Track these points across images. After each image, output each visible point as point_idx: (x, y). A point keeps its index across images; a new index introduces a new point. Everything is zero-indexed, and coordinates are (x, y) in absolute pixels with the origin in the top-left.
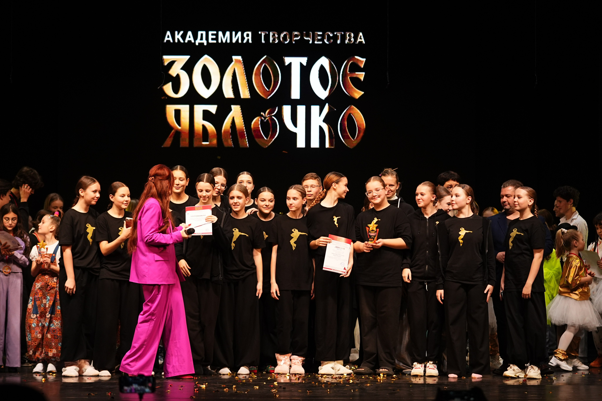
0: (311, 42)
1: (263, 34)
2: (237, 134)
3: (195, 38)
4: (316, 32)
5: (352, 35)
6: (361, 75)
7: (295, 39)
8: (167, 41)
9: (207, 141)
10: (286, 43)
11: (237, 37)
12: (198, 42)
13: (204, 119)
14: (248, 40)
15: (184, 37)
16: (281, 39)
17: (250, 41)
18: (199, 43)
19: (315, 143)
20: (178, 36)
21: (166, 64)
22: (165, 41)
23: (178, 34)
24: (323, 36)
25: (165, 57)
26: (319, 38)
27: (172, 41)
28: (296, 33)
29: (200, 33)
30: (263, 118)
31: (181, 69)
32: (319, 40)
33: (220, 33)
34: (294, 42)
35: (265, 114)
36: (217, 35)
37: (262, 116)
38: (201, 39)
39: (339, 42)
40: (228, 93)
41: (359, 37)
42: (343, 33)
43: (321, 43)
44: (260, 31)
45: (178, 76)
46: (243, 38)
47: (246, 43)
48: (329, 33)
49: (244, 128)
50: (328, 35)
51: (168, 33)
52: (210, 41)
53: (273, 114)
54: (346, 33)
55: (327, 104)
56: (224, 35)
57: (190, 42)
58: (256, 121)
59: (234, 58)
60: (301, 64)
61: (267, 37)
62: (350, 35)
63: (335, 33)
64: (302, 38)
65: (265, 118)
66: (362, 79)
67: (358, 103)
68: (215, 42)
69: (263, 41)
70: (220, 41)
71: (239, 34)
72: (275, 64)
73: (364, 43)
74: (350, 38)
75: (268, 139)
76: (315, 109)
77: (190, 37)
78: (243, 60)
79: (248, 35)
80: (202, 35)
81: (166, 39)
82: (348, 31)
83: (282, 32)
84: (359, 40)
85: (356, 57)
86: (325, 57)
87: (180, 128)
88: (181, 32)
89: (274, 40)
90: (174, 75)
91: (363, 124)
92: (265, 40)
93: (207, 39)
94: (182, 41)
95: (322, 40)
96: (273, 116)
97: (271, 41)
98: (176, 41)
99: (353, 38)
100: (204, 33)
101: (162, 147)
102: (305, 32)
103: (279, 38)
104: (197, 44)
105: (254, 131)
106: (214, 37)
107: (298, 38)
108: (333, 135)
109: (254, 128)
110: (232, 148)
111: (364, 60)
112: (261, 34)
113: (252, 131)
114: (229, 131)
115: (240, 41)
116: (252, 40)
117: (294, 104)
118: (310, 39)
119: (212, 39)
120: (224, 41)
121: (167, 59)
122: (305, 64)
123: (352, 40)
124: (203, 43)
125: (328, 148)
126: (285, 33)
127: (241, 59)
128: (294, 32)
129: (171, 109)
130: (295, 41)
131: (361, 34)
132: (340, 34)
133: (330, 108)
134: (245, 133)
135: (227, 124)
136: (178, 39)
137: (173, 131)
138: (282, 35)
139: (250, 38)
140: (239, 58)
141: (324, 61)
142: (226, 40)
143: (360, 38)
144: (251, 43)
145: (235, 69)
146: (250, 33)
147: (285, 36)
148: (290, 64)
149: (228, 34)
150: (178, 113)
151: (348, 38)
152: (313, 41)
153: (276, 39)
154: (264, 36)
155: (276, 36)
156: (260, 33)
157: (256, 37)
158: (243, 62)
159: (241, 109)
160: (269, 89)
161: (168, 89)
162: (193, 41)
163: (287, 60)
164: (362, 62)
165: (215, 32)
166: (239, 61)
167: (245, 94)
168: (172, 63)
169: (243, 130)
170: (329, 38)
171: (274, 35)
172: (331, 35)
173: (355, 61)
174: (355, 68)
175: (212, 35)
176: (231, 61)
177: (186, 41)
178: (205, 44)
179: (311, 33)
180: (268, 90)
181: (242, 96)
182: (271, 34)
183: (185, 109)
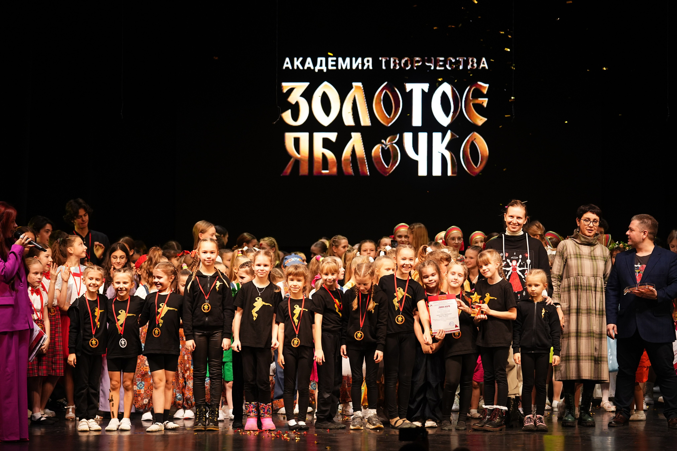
0: (432, 68)
1: (384, 60)
2: (357, 163)
3: (315, 64)
4: (438, 58)
5: (475, 60)
6: (485, 101)
7: (416, 65)
8: (286, 68)
9: (327, 169)
10: (407, 69)
11: (357, 63)
12: (317, 68)
13: (324, 147)
14: (369, 66)
15: (303, 63)
16: (402, 65)
17: (371, 68)
18: (319, 70)
19: (437, 172)
20: (297, 63)
21: (285, 91)
22: (284, 68)
23: (297, 60)
24: (445, 62)
25: (284, 84)
26: (441, 63)
27: (291, 68)
28: (417, 59)
29: (319, 59)
30: (384, 146)
31: (301, 96)
32: (440, 66)
33: (340, 60)
34: (415, 68)
35: (386, 141)
36: (337, 61)
37: (383, 143)
38: (321, 65)
39: (461, 67)
40: (349, 121)
41: (482, 62)
42: (465, 59)
43: (443, 68)
44: (381, 57)
45: (297, 103)
46: (363, 64)
47: (366, 69)
48: (451, 59)
49: (365, 156)
50: (451, 61)
51: (287, 60)
52: (330, 68)
53: (394, 142)
54: (469, 58)
55: (449, 132)
56: (344, 61)
57: (309, 68)
58: (377, 150)
59: (354, 84)
60: (423, 91)
61: (388, 63)
62: (472, 61)
63: (458, 59)
64: (423, 64)
65: (386, 145)
66: (485, 105)
67: (481, 130)
68: (335, 68)
69: (384, 67)
70: (340, 68)
71: (360, 60)
72: (396, 91)
73: (487, 68)
74: (472, 63)
75: (389, 167)
76: (437, 136)
77: (309, 64)
78: (363, 87)
79: (368, 61)
80: (321, 61)
81: (285, 66)
82: (471, 57)
83: (403, 58)
84: (482, 65)
85: (479, 83)
86: (448, 83)
87: (299, 156)
88: (301, 59)
89: (395, 66)
90: (294, 103)
91: (486, 151)
92: (385, 66)
93: (327, 65)
94: (301, 68)
95: (444, 66)
96: (395, 143)
97: (392, 67)
98: (295, 68)
99: (476, 63)
100: (324, 59)
101: (281, 175)
102: (426, 58)
103: (400, 64)
104: (316, 71)
105: (375, 159)
106: (334, 63)
107: (420, 64)
108: (455, 163)
109: (375, 156)
110: (352, 175)
111: (487, 86)
112: (382, 60)
113: (373, 159)
114: (349, 159)
115: (360, 67)
116: (373, 67)
117: (416, 131)
118: (431, 65)
119: (332, 65)
120: (344, 68)
121: (286, 86)
122: (426, 90)
123: (475, 65)
124: (323, 70)
125: (450, 176)
126: (406, 59)
127: (362, 86)
128: (415, 58)
129: (289, 137)
130: (417, 67)
131: (484, 59)
132: (462, 60)
133: (452, 136)
134: (366, 161)
135: (347, 152)
136: (297, 66)
137: (292, 160)
138: (403, 61)
139: (370, 64)
140: (360, 84)
141: (446, 88)
142: (346, 67)
143: (483, 64)
144: (371, 70)
145: (355, 96)
146: (370, 59)
147: (406, 62)
148: (411, 91)
149: (348, 60)
150: (297, 141)
151: (471, 63)
152: (435, 67)
153: (397, 65)
154: (385, 62)
155: (397, 62)
156: (380, 59)
157: (377, 63)
158: (364, 89)
159: (362, 137)
160: (390, 115)
161: (287, 116)
162: (312, 68)
163: (409, 86)
164: (485, 88)
165: (335, 59)
166: (359, 87)
167: (365, 121)
168: (291, 90)
169: (364, 158)
170: (451, 63)
171: (394, 62)
172: (453, 61)
173: (478, 87)
174: (478, 94)
175: (332, 61)
176: (352, 87)
177: (306, 68)
178: (325, 71)
179: (433, 58)
180: (389, 117)
181: (363, 124)
182: (392, 60)
183: (304, 137)
